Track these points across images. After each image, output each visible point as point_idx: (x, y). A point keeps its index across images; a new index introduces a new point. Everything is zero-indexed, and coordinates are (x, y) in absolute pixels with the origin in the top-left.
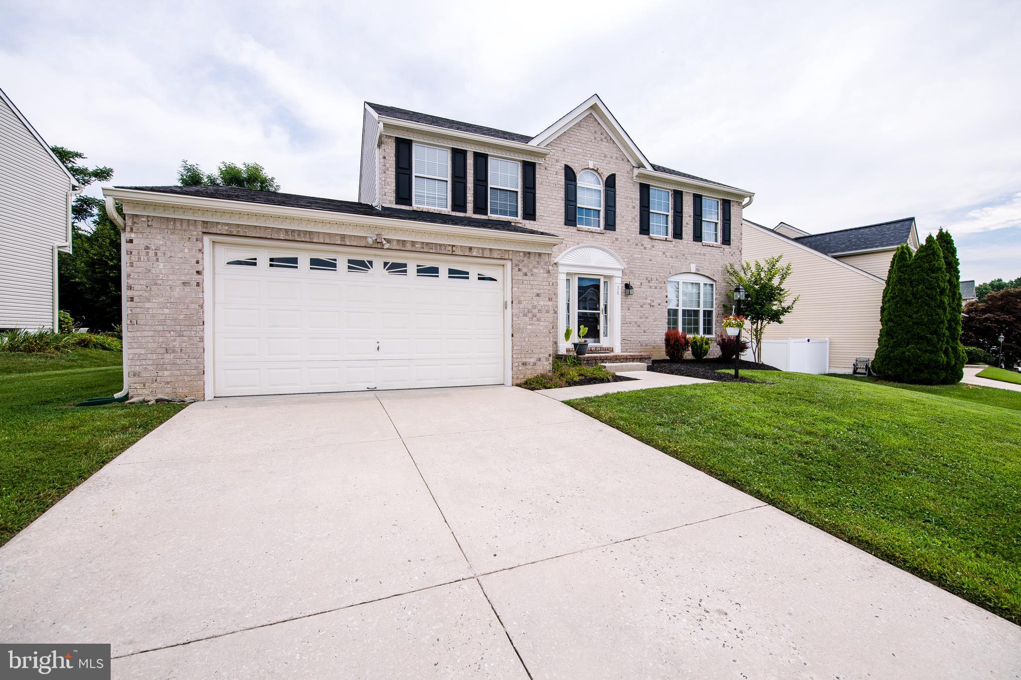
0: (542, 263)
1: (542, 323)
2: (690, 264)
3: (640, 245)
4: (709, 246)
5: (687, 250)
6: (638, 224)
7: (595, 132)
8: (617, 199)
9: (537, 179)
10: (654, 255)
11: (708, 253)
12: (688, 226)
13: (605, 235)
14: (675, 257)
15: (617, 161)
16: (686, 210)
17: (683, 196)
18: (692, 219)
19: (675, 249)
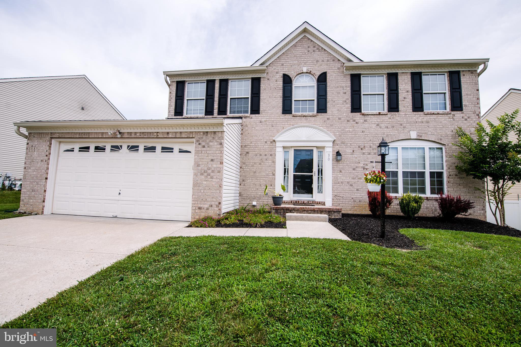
0: (216, 138)
1: (214, 180)
2: (409, 132)
3: (352, 121)
4: (433, 114)
5: (405, 120)
6: (349, 105)
7: (308, 47)
8: (328, 89)
9: (261, 87)
10: (367, 127)
11: (432, 120)
12: (406, 100)
13: (317, 117)
14: (391, 127)
15: (329, 63)
16: (402, 87)
17: (399, 77)
18: (410, 93)
19: (391, 120)
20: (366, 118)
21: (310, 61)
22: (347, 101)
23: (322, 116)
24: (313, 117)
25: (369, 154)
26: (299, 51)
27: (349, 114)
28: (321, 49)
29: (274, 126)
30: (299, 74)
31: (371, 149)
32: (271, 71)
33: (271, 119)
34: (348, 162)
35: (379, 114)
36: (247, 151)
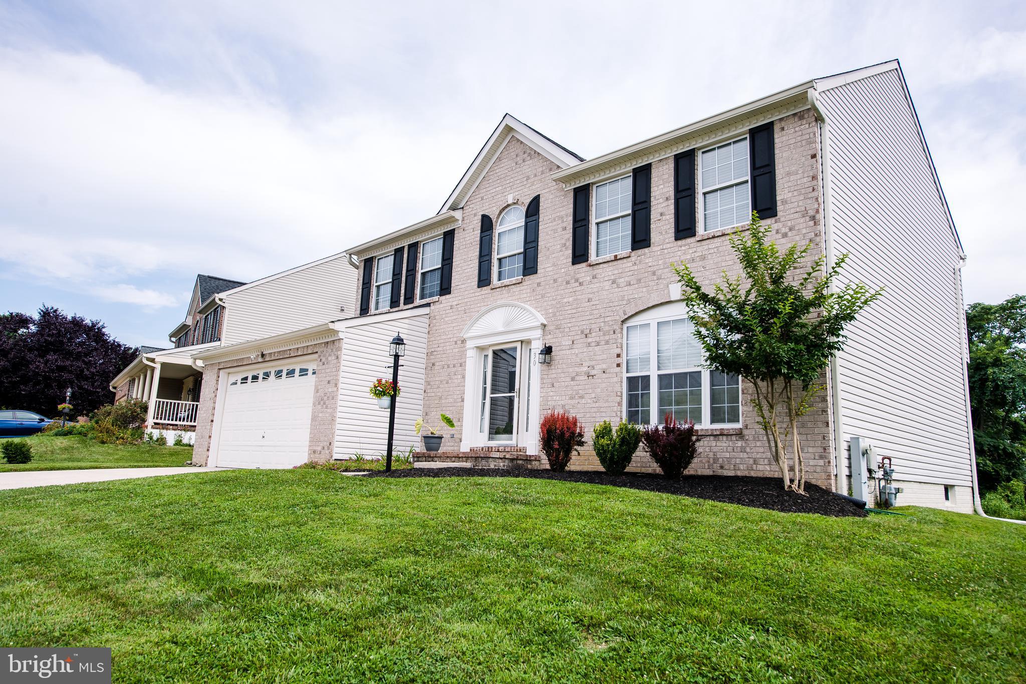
0: (335, 350)
1: (328, 410)
2: (668, 287)
3: (573, 281)
4: (714, 237)
5: (660, 262)
6: (570, 252)
7: (517, 156)
8: (540, 228)
9: (455, 246)
10: (595, 290)
11: (713, 251)
12: (664, 217)
13: (524, 283)
14: (635, 282)
15: (543, 176)
16: (658, 193)
17: (653, 171)
18: (672, 201)
19: (636, 267)
20: (595, 272)
21: (518, 182)
22: (567, 244)
23: (531, 279)
24: (518, 285)
25: (598, 344)
26: (507, 163)
27: (570, 268)
28: (533, 153)
29: (467, 311)
30: (503, 209)
31: (601, 333)
32: (468, 214)
33: (463, 301)
34: (564, 366)
35: (616, 259)
36: (433, 361)
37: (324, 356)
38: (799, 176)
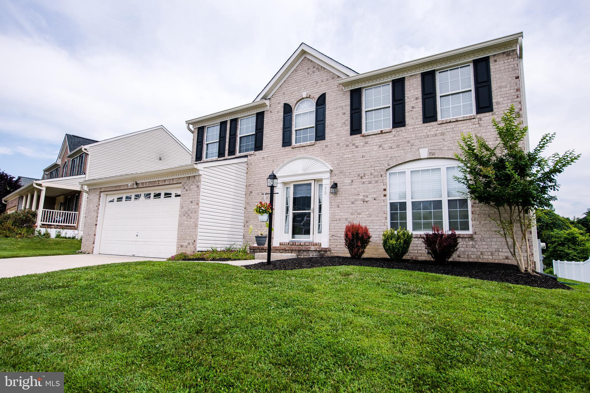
0: (195, 182)
1: (192, 220)
2: (418, 150)
3: (351, 145)
4: (450, 122)
5: (413, 136)
6: (348, 127)
7: (308, 69)
8: (327, 112)
9: (264, 122)
10: (368, 151)
11: (449, 130)
12: (415, 109)
13: (316, 145)
14: (395, 147)
15: (328, 82)
16: (410, 94)
17: (406, 82)
18: (420, 100)
19: (395, 138)
20: (367, 140)
21: (310, 84)
22: (346, 123)
23: (321, 143)
24: (311, 146)
25: (370, 183)
26: (301, 74)
27: (349, 137)
28: (320, 68)
29: (275, 161)
30: (299, 101)
31: (372, 176)
32: (273, 102)
33: (272, 154)
34: (346, 195)
35: (382, 132)
36: (250, 190)
37: (186, 185)
38: (507, 89)
